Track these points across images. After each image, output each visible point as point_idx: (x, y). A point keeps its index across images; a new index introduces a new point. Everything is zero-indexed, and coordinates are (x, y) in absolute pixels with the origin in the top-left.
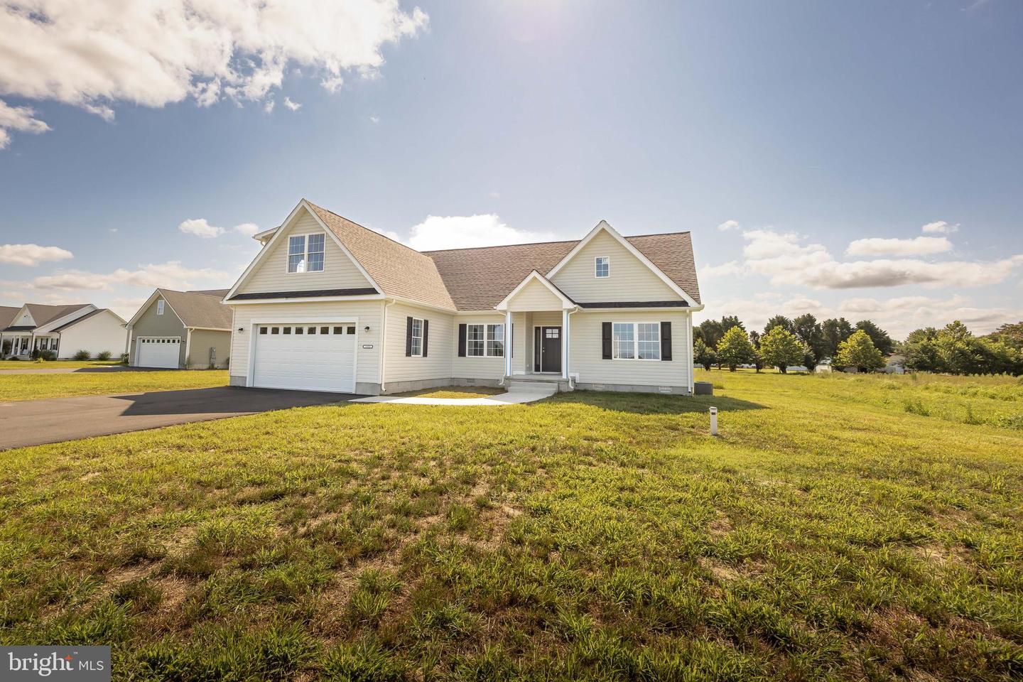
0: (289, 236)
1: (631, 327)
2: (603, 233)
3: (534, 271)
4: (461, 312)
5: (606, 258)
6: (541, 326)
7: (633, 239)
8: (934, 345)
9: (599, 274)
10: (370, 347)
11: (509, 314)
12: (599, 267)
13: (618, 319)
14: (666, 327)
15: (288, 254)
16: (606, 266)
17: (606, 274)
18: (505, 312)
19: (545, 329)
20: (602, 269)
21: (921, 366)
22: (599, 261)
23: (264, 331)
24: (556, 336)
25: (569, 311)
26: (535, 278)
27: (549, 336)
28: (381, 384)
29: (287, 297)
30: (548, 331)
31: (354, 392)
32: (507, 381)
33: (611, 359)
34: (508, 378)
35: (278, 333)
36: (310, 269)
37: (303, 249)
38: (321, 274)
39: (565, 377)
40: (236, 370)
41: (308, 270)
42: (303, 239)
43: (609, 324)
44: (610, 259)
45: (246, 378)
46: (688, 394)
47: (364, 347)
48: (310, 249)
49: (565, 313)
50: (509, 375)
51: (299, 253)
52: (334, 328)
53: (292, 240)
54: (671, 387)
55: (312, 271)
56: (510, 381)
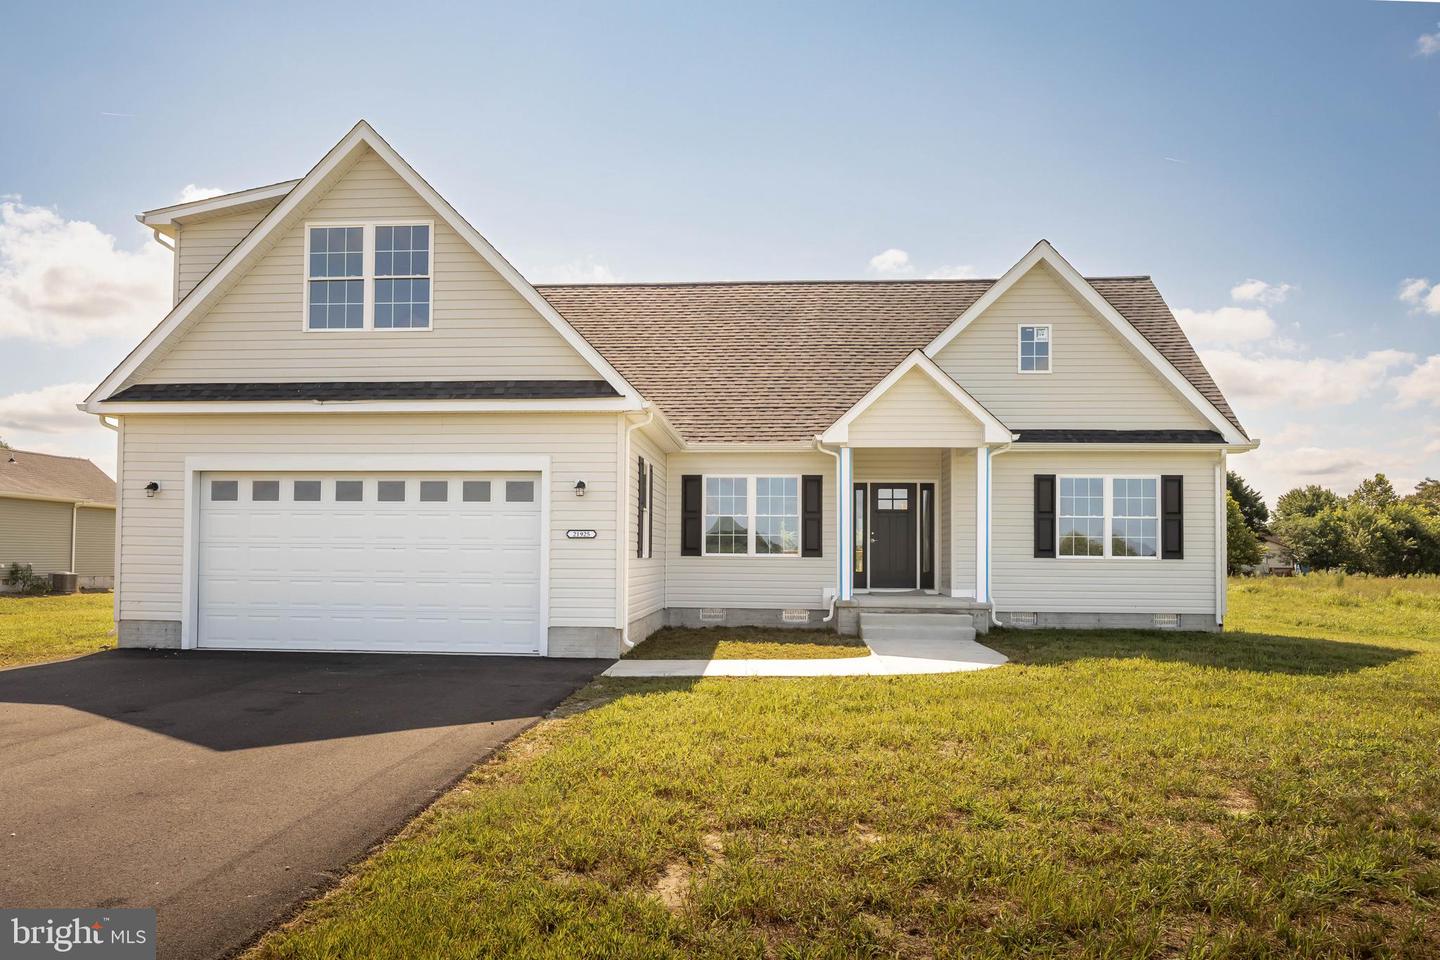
0: (308, 226)
1: (1098, 486)
2: (1042, 270)
3: (917, 351)
4: (692, 446)
5: (1042, 329)
6: (869, 482)
7: (1107, 286)
8: (1339, 519)
9: (1027, 364)
10: (584, 535)
11: (846, 455)
12: (1027, 349)
13: (1068, 468)
14: (1173, 486)
15: (307, 277)
16: (1043, 348)
17: (1043, 364)
18: (837, 448)
19: (876, 487)
20: (1034, 353)
21: (1318, 561)
22: (1027, 334)
23: (225, 490)
24: (902, 505)
25: (992, 447)
26: (916, 369)
27: (883, 505)
28: (621, 631)
29: (322, 398)
30: (883, 493)
31: (543, 653)
32: (843, 613)
33: (1054, 556)
34: (848, 606)
35: (276, 498)
36: (381, 320)
37: (356, 265)
38: (423, 336)
39: (982, 599)
40: (141, 604)
41: (376, 325)
42: (356, 235)
43: (1051, 479)
44: (1053, 330)
45: (180, 622)
46: (1215, 630)
47: (571, 534)
48: (381, 265)
49: (982, 454)
50: (848, 599)
51: (343, 275)
52: (465, 483)
53: (317, 236)
54: (1178, 615)
55: (392, 329)
56: (853, 612)
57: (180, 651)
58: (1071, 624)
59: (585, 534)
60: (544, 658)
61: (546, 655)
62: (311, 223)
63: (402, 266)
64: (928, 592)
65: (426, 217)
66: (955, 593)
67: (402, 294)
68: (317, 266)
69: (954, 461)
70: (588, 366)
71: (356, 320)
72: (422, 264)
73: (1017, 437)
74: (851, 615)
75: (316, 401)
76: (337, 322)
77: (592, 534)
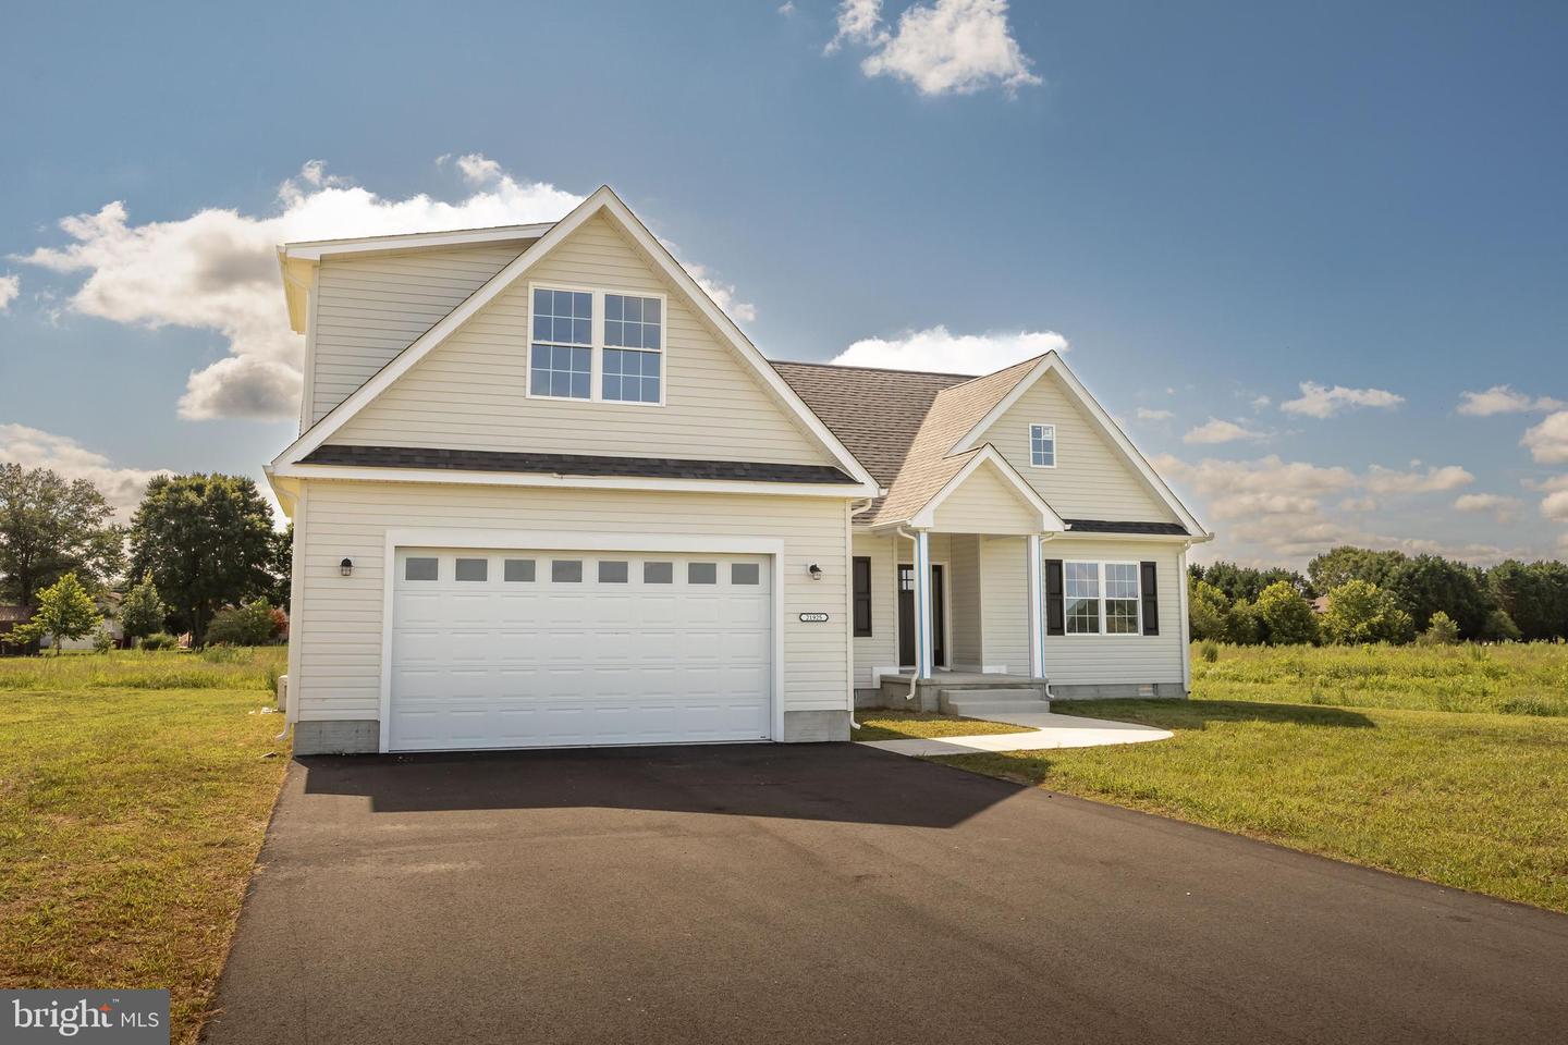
0: (533, 287)
1: (1094, 570)
2: (1051, 377)
5: (1048, 428)
9: (1037, 460)
10: (819, 617)
11: (924, 538)
12: (1037, 445)
13: (1073, 554)
14: (1149, 569)
15: (530, 339)
16: (1049, 444)
17: (1049, 460)
18: (916, 532)
20: (1042, 450)
22: (1037, 432)
23: (421, 568)
25: (1045, 535)
26: (988, 462)
28: (850, 712)
31: (780, 738)
32: (925, 692)
33: (1063, 634)
34: (930, 684)
35: (484, 578)
36: (610, 392)
37: (584, 333)
38: (655, 411)
39: (1038, 674)
40: (327, 701)
41: (605, 397)
42: (584, 302)
43: (1059, 564)
44: (1057, 430)
45: (377, 723)
46: (1182, 697)
47: (804, 617)
48: (611, 334)
49: (1035, 541)
50: (929, 677)
51: (570, 342)
52: (690, 565)
53: (542, 298)
54: (1155, 685)
55: (621, 402)
56: (935, 690)
57: (377, 755)
58: (1079, 696)
59: (817, 618)
60: (782, 744)
61: (782, 741)
62: (536, 284)
63: (633, 339)
64: (942, 668)
65: (662, 291)
66: (986, 669)
67: (631, 367)
68: (541, 329)
69: (982, 545)
70: (824, 449)
71: (583, 390)
72: (653, 338)
73: (1069, 527)
74: (932, 692)
75: (555, 475)
76: (561, 390)
77: (824, 617)
